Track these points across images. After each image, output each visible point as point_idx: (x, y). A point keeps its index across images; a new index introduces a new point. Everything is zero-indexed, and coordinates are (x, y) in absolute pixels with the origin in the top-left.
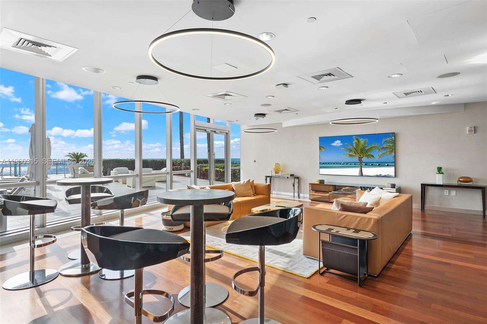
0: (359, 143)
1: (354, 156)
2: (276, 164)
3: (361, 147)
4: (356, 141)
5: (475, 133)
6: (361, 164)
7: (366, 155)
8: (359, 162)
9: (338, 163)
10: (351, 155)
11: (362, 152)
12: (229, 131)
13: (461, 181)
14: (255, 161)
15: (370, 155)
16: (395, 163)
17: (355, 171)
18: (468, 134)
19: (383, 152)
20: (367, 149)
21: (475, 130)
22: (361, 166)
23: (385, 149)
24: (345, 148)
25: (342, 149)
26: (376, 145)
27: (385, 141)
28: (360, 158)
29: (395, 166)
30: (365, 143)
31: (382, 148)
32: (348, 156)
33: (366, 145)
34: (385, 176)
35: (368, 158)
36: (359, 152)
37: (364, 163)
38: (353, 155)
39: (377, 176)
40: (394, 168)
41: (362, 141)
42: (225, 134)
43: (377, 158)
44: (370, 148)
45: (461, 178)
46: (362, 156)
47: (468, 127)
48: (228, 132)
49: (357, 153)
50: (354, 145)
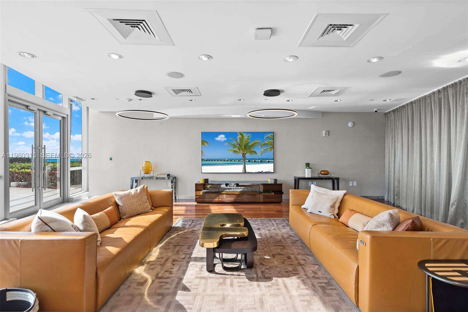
0: (242, 138)
1: (239, 152)
2: (146, 162)
3: (244, 142)
4: (240, 136)
5: (328, 135)
6: (245, 161)
7: (250, 151)
8: (243, 158)
9: (222, 159)
10: (235, 151)
11: (245, 149)
12: (67, 115)
13: (323, 174)
14: (111, 159)
15: (253, 151)
16: (274, 160)
17: (239, 168)
18: (325, 136)
19: (265, 149)
20: (250, 144)
21: (328, 133)
22: (245, 163)
23: (267, 145)
24: (229, 143)
25: (226, 144)
26: (259, 141)
27: (267, 137)
28: (244, 154)
29: (274, 162)
30: (248, 139)
31: (264, 144)
32: (232, 152)
33: (250, 141)
34: (266, 173)
35: (251, 154)
36: (243, 148)
37: (247, 159)
38: (237, 152)
39: (259, 173)
40: (273, 164)
41: (246, 137)
42: (60, 118)
43: (259, 155)
44: (253, 144)
45: (323, 171)
46: (245, 152)
47: (324, 131)
48: (65, 116)
49: (241, 149)
50: (238, 140)
